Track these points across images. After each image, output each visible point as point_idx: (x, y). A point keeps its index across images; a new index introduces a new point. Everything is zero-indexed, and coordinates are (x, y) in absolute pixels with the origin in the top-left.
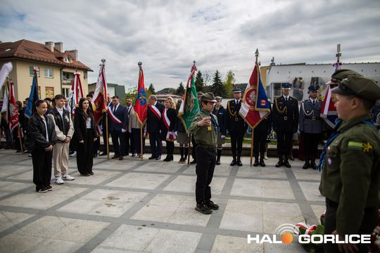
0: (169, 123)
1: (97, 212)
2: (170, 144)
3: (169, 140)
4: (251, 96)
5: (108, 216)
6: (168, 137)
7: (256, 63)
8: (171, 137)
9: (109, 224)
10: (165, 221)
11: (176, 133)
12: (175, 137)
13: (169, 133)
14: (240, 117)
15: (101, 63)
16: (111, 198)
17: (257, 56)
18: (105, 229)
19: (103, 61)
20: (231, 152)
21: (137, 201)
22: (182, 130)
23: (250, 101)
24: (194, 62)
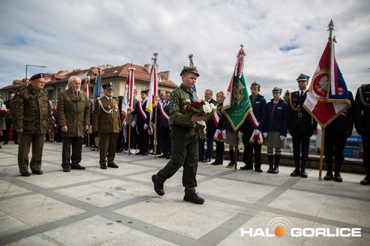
0: (218, 119)
1: (88, 199)
2: (220, 146)
3: (218, 140)
4: (321, 82)
5: (94, 204)
6: (216, 135)
7: (330, 38)
8: (220, 136)
9: (85, 211)
10: (149, 222)
11: (224, 132)
12: (224, 137)
13: (218, 131)
14: (304, 111)
15: (154, 57)
16: (118, 188)
17: (331, 30)
18: (73, 217)
19: (156, 55)
20: (293, 162)
21: (143, 194)
22: (229, 129)
23: (319, 90)
24: (242, 46)
